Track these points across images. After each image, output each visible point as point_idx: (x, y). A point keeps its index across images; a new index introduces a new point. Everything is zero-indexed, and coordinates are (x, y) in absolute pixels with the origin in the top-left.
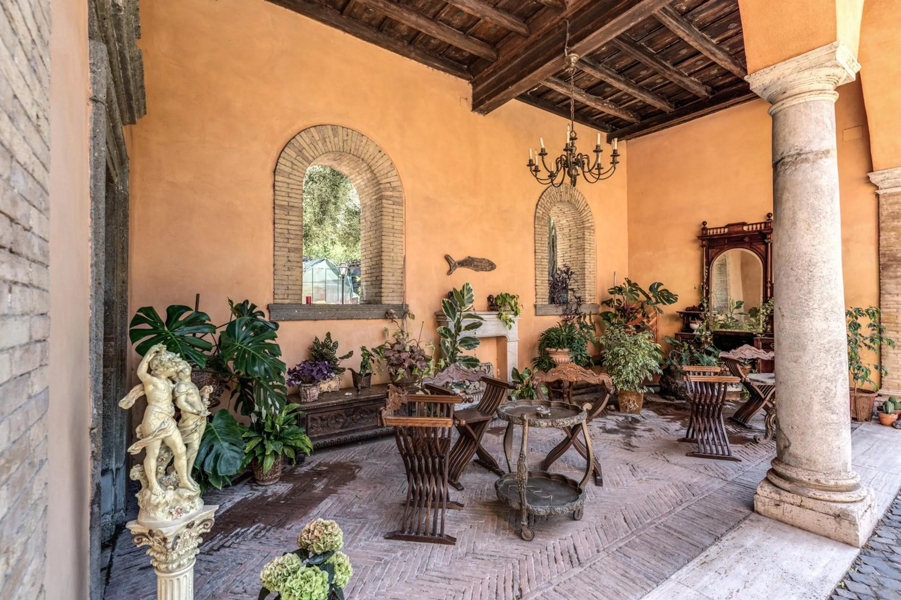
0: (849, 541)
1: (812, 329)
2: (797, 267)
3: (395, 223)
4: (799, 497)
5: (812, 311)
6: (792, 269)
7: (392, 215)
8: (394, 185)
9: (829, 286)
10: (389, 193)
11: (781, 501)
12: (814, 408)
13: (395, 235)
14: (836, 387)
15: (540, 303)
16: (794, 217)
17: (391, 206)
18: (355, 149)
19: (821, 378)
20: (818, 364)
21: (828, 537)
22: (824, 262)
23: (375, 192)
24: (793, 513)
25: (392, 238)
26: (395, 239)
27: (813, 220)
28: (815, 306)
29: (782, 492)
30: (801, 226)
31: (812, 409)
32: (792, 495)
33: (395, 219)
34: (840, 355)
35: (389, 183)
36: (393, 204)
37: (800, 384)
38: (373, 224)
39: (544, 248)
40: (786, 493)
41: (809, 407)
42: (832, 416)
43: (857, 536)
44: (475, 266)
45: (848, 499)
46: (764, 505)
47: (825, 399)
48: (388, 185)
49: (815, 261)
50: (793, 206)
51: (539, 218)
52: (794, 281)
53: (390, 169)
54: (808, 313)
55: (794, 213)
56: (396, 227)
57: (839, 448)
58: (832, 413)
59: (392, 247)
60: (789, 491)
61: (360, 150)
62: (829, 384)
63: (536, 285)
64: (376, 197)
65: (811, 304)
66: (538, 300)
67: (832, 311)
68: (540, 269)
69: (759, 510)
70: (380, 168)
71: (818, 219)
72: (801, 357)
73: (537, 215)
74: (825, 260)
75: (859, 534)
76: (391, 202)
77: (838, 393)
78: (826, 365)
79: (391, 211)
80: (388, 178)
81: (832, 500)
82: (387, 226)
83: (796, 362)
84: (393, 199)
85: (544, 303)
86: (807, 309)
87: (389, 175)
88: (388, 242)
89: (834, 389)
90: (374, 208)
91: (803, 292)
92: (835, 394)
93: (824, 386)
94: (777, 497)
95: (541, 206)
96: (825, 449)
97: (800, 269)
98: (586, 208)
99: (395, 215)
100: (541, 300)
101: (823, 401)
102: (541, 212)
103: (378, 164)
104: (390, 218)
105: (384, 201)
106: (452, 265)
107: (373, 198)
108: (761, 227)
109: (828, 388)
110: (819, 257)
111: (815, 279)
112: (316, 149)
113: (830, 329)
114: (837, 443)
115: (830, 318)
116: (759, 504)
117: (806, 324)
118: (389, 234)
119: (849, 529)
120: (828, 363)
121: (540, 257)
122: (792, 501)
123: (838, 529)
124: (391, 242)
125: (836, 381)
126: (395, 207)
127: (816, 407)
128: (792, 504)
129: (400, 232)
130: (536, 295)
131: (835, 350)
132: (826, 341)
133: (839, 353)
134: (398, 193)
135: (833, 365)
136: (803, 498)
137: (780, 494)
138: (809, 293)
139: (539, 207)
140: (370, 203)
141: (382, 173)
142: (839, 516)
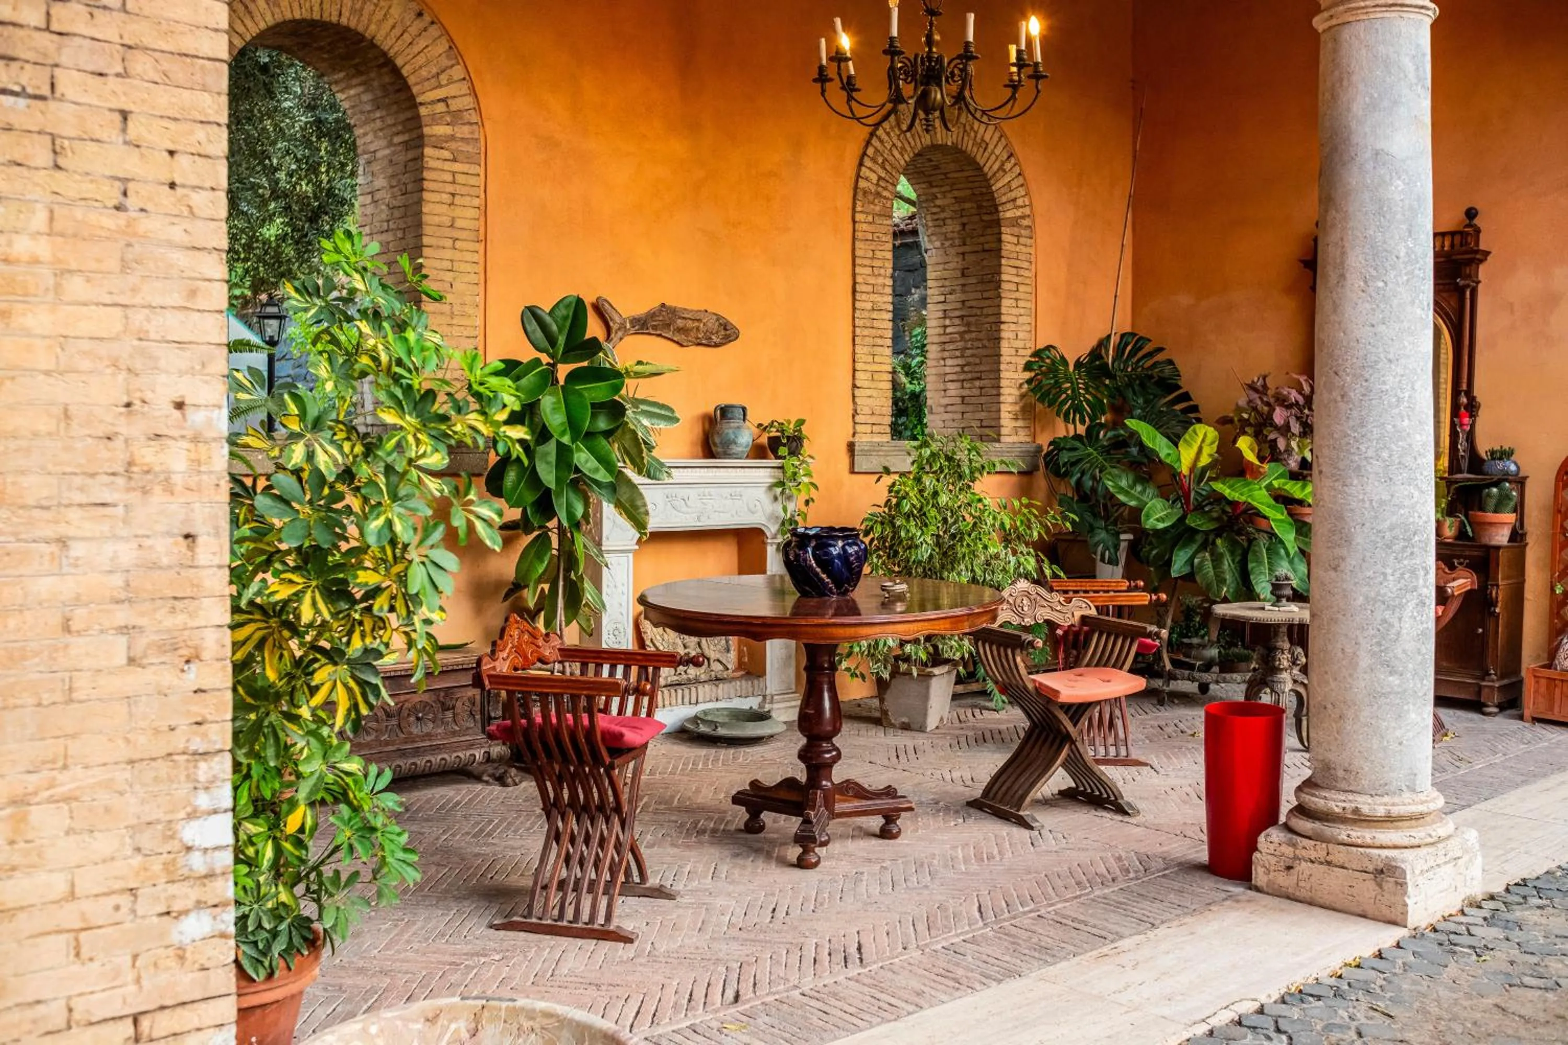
0: (1393, 917)
1: (1363, 500)
2: (1344, 371)
3: (458, 212)
4: (1324, 845)
5: (1365, 463)
6: (1336, 373)
7: (450, 188)
8: (455, 105)
9: (1397, 411)
10: (441, 130)
11: (1296, 858)
12: (1361, 663)
13: (458, 244)
14: (1400, 619)
15: (865, 439)
16: (1342, 263)
17: (447, 166)
18: (353, 11)
19: (1375, 600)
20: (1370, 574)
21: (1364, 916)
22: (1390, 361)
23: (403, 123)
24: (1313, 879)
25: (448, 254)
26: (457, 255)
27: (1374, 273)
28: (1370, 453)
29: (1299, 839)
30: (1354, 281)
31: (1357, 664)
32: (1312, 843)
33: (458, 200)
34: (1412, 553)
35: (444, 100)
36: (455, 160)
37: (1340, 616)
38: (397, 214)
39: (880, 280)
40: (1306, 842)
41: (1353, 663)
42: (1391, 679)
43: (1406, 905)
44: (679, 330)
45: (1406, 842)
46: (1268, 872)
47: (1379, 644)
48: (441, 107)
49: (1373, 358)
50: (1342, 239)
51: (865, 193)
52: (1339, 398)
53: (445, 62)
54: (1359, 468)
55: (1343, 253)
56: (459, 223)
57: (1400, 744)
58: (1391, 673)
59: (449, 276)
60: (1309, 838)
61: (366, 13)
62: (1387, 615)
63: (854, 386)
64: (406, 137)
65: (1363, 448)
66: (859, 428)
67: (1400, 463)
68: (869, 341)
69: (1259, 884)
70: (421, 60)
71: (1381, 271)
72: (1343, 559)
73: (862, 184)
74: (1391, 356)
75: (1408, 901)
76: (446, 154)
77: (1404, 631)
78: (1385, 574)
79: (448, 177)
80: (440, 86)
81: (1378, 843)
82: (436, 220)
83: (1335, 569)
84: (453, 145)
85: (877, 439)
86: (1356, 458)
87: (444, 78)
88: (437, 264)
89: (1397, 625)
90: (400, 168)
91: (1351, 423)
92: (1398, 634)
93: (1379, 618)
94: (1289, 851)
95: (874, 160)
96: (1375, 747)
97: (1348, 375)
98: (1008, 166)
99: (458, 189)
100: (868, 429)
101: (1376, 649)
102: (874, 178)
103: (416, 49)
104: (446, 198)
105: (428, 151)
106: (614, 327)
107: (397, 140)
108: (1452, 245)
109: (1384, 621)
110: (1381, 350)
111: (1372, 395)
112: (250, 13)
113: (1395, 501)
114: (1398, 733)
115: (1395, 478)
116: (1261, 870)
117: (1352, 490)
118: (442, 242)
119: (1395, 894)
120: (1389, 571)
121: (869, 306)
122: (1313, 855)
123: (1379, 897)
124: (447, 265)
125: (1401, 606)
126: (457, 167)
127: (1365, 661)
128: (1312, 862)
129: (472, 236)
130: (855, 413)
131: (1402, 544)
132: (1386, 524)
133: (1409, 550)
134: (466, 129)
135: (1397, 575)
136: (1331, 846)
137: (1294, 845)
138: (1362, 425)
139: (867, 162)
140: (387, 152)
141: (424, 73)
142: (1382, 872)
